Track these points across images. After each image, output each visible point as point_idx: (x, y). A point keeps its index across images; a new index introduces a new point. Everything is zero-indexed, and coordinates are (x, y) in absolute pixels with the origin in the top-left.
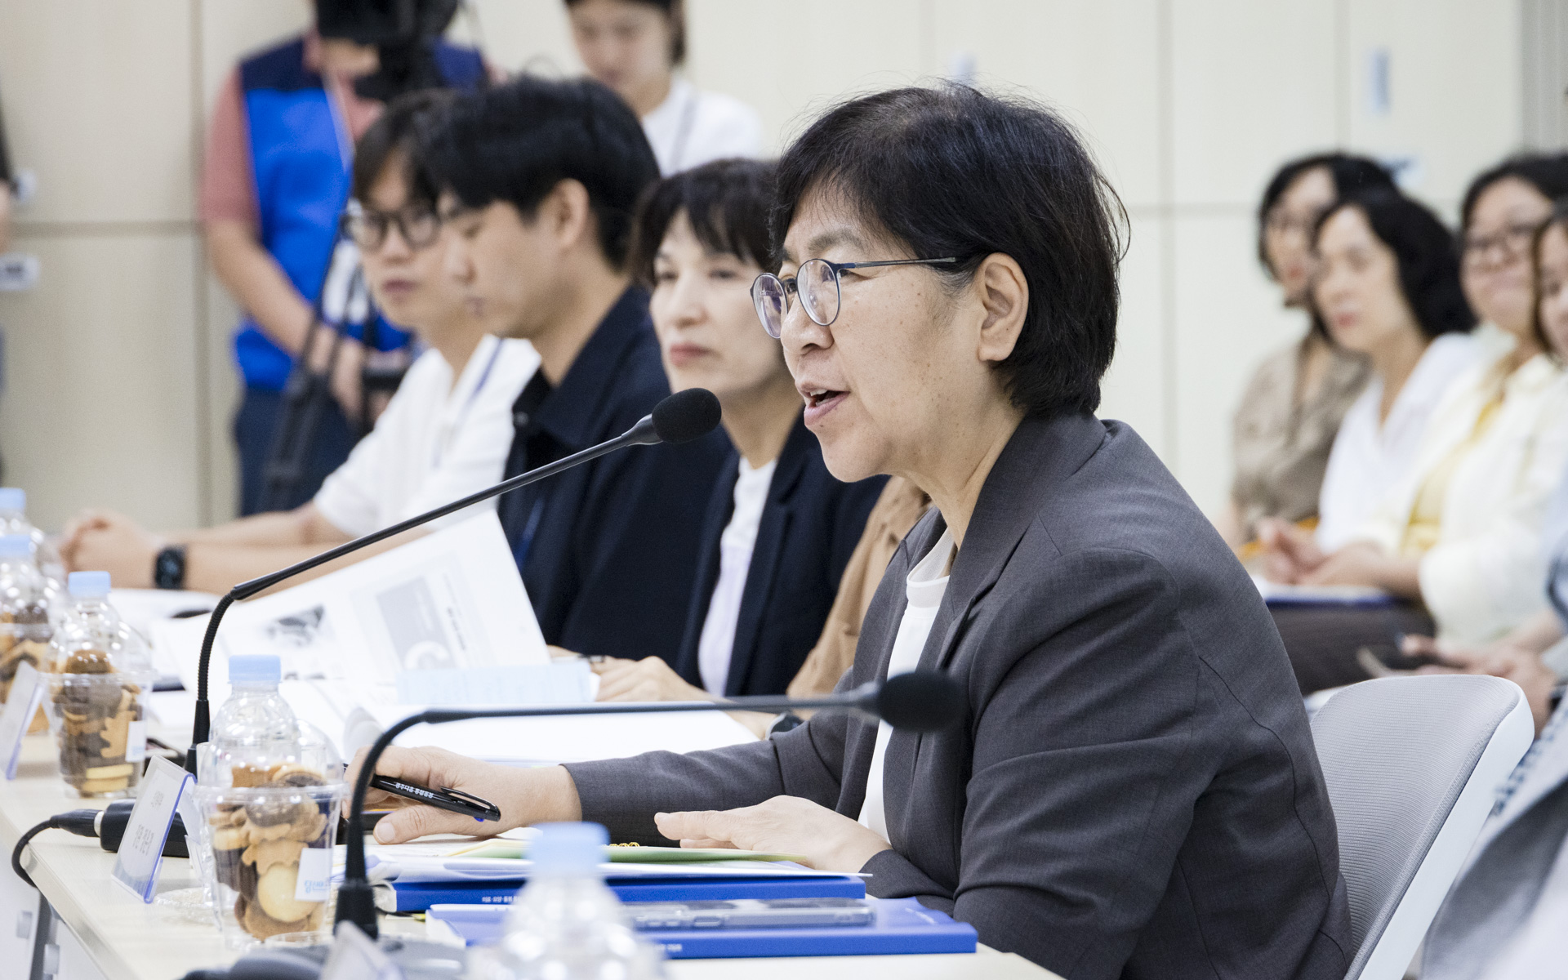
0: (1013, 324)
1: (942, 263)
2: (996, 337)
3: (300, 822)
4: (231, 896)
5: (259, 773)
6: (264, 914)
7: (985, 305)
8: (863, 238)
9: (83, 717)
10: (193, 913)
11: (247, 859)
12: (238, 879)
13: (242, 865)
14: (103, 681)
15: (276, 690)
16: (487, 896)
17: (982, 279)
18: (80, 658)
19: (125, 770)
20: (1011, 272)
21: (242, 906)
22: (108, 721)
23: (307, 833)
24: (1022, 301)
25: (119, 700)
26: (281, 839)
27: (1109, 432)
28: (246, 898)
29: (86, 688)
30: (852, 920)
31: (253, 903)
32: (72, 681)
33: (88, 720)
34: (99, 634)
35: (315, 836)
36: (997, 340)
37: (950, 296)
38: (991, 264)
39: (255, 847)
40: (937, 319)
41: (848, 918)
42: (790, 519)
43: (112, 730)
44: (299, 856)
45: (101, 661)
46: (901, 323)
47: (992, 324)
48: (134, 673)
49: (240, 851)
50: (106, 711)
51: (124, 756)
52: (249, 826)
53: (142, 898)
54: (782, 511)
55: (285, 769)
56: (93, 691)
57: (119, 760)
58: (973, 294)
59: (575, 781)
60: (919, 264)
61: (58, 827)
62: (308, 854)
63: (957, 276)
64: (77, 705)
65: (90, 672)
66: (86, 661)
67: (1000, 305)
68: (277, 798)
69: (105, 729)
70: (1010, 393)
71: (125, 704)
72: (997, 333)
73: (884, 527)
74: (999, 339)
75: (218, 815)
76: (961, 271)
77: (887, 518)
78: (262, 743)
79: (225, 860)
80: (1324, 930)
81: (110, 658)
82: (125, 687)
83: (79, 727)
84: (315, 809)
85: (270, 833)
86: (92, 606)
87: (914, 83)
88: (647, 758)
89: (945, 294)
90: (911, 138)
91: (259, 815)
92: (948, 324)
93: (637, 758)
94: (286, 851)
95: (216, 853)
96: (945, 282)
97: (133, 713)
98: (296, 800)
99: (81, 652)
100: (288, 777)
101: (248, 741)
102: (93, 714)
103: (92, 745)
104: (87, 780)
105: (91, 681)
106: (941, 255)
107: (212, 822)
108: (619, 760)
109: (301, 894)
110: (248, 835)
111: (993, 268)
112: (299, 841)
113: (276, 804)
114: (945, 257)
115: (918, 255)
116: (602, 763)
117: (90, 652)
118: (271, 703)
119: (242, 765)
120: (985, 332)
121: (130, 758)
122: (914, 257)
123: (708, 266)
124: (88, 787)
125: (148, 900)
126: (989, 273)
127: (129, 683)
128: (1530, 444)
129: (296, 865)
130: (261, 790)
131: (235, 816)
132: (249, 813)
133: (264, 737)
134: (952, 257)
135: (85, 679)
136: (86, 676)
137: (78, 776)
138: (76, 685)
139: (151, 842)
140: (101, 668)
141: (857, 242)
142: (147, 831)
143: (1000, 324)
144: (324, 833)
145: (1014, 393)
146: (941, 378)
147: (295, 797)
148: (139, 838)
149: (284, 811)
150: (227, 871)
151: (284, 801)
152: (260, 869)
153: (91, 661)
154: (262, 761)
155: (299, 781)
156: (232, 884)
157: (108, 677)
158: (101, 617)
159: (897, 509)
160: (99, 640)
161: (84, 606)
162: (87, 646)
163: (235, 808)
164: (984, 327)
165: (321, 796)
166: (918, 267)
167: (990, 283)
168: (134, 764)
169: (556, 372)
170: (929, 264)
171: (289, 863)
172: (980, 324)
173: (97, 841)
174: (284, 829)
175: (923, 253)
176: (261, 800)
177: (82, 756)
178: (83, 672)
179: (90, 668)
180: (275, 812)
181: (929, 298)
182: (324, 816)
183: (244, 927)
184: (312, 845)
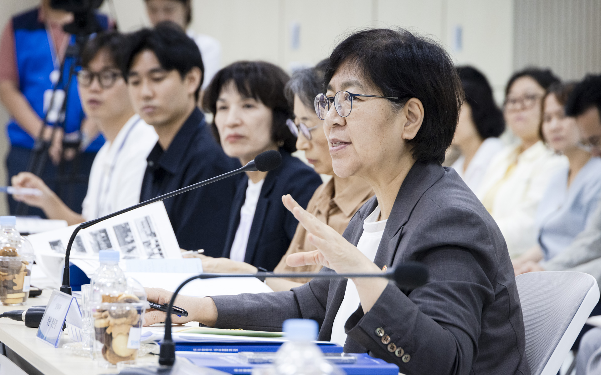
0: (417, 126)
1: (393, 99)
2: (410, 130)
3: (130, 317)
4: (100, 346)
5: (113, 297)
6: (114, 353)
7: (407, 117)
8: (363, 85)
9: (6, 274)
10: (79, 352)
11: (108, 331)
12: (104, 339)
13: (106, 334)
14: (15, 259)
15: (117, 265)
16: (195, 348)
17: (407, 107)
18: (6, 250)
19: (22, 295)
20: (419, 106)
21: (105, 350)
22: (16, 276)
23: (132, 322)
24: (421, 118)
25: (21, 267)
26: (122, 324)
27: (446, 171)
28: (107, 346)
29: (7, 262)
30: (348, 362)
31: (110, 348)
32: (3, 259)
33: (8, 275)
34: (12, 241)
35: (135, 323)
36: (410, 131)
37: (394, 112)
38: (412, 102)
39: (112, 327)
40: (387, 121)
41: (346, 361)
42: (269, 204)
43: (18, 279)
44: (129, 330)
45: (14, 252)
46: (375, 120)
47: (408, 125)
48: (26, 257)
49: (105, 328)
50: (15, 271)
51: (22, 289)
52: (109, 318)
53: (54, 346)
54: (266, 200)
55: (124, 296)
56: (11, 263)
57: (20, 291)
58: (403, 113)
59: (215, 302)
60: (384, 98)
61: (7, 317)
62: (133, 330)
63: (398, 105)
64: (4, 269)
65: (9, 256)
66: (8, 251)
67: (412, 118)
68: (122, 307)
69: (15, 278)
70: (412, 153)
71: (23, 269)
72: (410, 129)
73: (315, 207)
74: (411, 131)
75: (97, 313)
76: (400, 103)
77: (317, 204)
78: (114, 286)
79: (99, 331)
80: (519, 369)
81: (17, 250)
82: (23, 262)
83: (5, 277)
84: (136, 312)
85: (118, 321)
86: (9, 230)
87: (389, 27)
88: (242, 296)
89: (392, 111)
90: (387, 48)
91: (114, 314)
92: (392, 123)
93: (238, 295)
94: (124, 329)
95: (96, 329)
96: (393, 106)
97: (26, 273)
98: (128, 308)
99: (6, 248)
100: (125, 299)
101: (109, 285)
102: (10, 273)
103: (9, 285)
104: (7, 298)
105: (10, 259)
106: (393, 95)
107: (94, 316)
108: (231, 296)
109: (130, 346)
110: (109, 322)
111: (412, 103)
112: (129, 325)
113: (121, 310)
114: (393, 97)
115: (384, 94)
116: (225, 296)
117: (9, 248)
118: (115, 269)
119: (107, 294)
120: (406, 128)
121: (24, 290)
122: (383, 95)
123: (242, 103)
124: (7, 301)
125: (56, 346)
126: (410, 105)
127: (24, 261)
128: (529, 182)
129: (128, 334)
130: (114, 304)
131: (104, 314)
132: (110, 313)
133: (114, 283)
134: (397, 97)
135: (7, 259)
136: (7, 257)
137: (3, 297)
138: (4, 261)
139: (56, 323)
140: (14, 254)
141: (361, 86)
142: (53, 319)
143: (412, 125)
144: (138, 322)
145: (414, 153)
146: (387, 143)
147: (128, 307)
148: (50, 322)
149: (124, 312)
150: (99, 336)
151: (124, 308)
152: (113, 335)
153: (10, 251)
154: (115, 293)
155: (129, 301)
156: (101, 341)
157: (17, 258)
158: (12, 234)
159: (321, 200)
160: (12, 243)
161: (6, 230)
162: (8, 245)
163: (103, 311)
164: (405, 126)
165: (138, 307)
166: (384, 99)
167: (410, 109)
168: (25, 293)
169: (166, 144)
170: (388, 99)
171: (125, 333)
172: (404, 124)
173: (23, 323)
174: (124, 320)
175: (386, 95)
176: (114, 308)
177: (5, 289)
178: (7, 256)
179: (10, 254)
180: (120, 313)
181: (387, 112)
182: (139, 315)
183: (106, 358)
184: (135, 326)
